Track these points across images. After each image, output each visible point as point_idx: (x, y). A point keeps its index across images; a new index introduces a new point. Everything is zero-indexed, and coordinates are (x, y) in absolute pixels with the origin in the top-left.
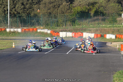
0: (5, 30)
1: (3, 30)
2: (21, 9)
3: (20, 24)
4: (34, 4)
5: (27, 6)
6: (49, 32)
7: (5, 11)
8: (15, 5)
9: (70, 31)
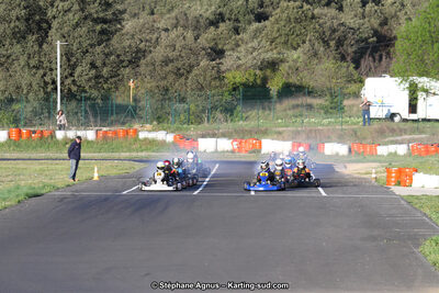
0: (53, 135)
1: (46, 134)
2: (90, 80)
3: (92, 119)
4: (124, 64)
5: (105, 71)
6: (170, 138)
7: (46, 83)
8: (73, 67)
9: (224, 135)
